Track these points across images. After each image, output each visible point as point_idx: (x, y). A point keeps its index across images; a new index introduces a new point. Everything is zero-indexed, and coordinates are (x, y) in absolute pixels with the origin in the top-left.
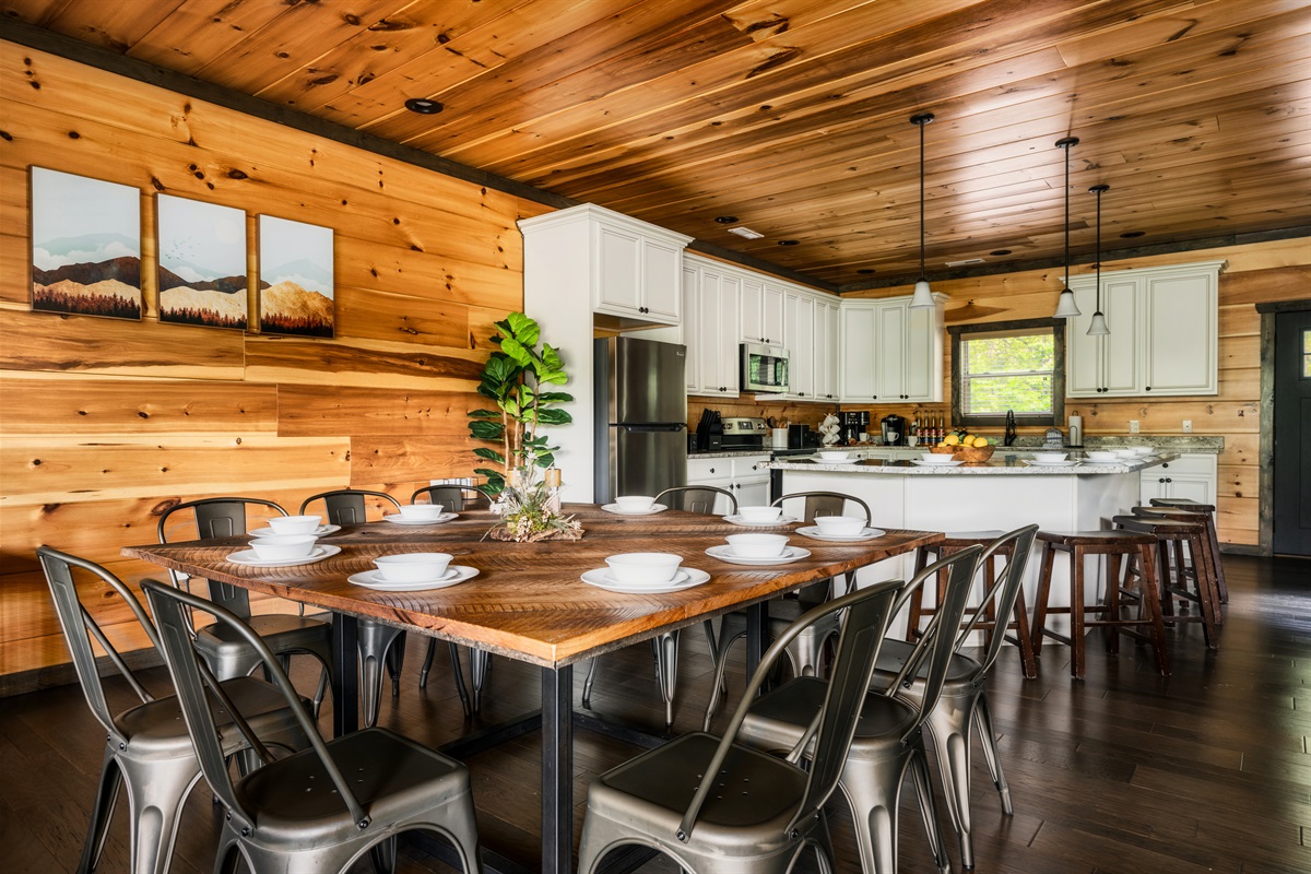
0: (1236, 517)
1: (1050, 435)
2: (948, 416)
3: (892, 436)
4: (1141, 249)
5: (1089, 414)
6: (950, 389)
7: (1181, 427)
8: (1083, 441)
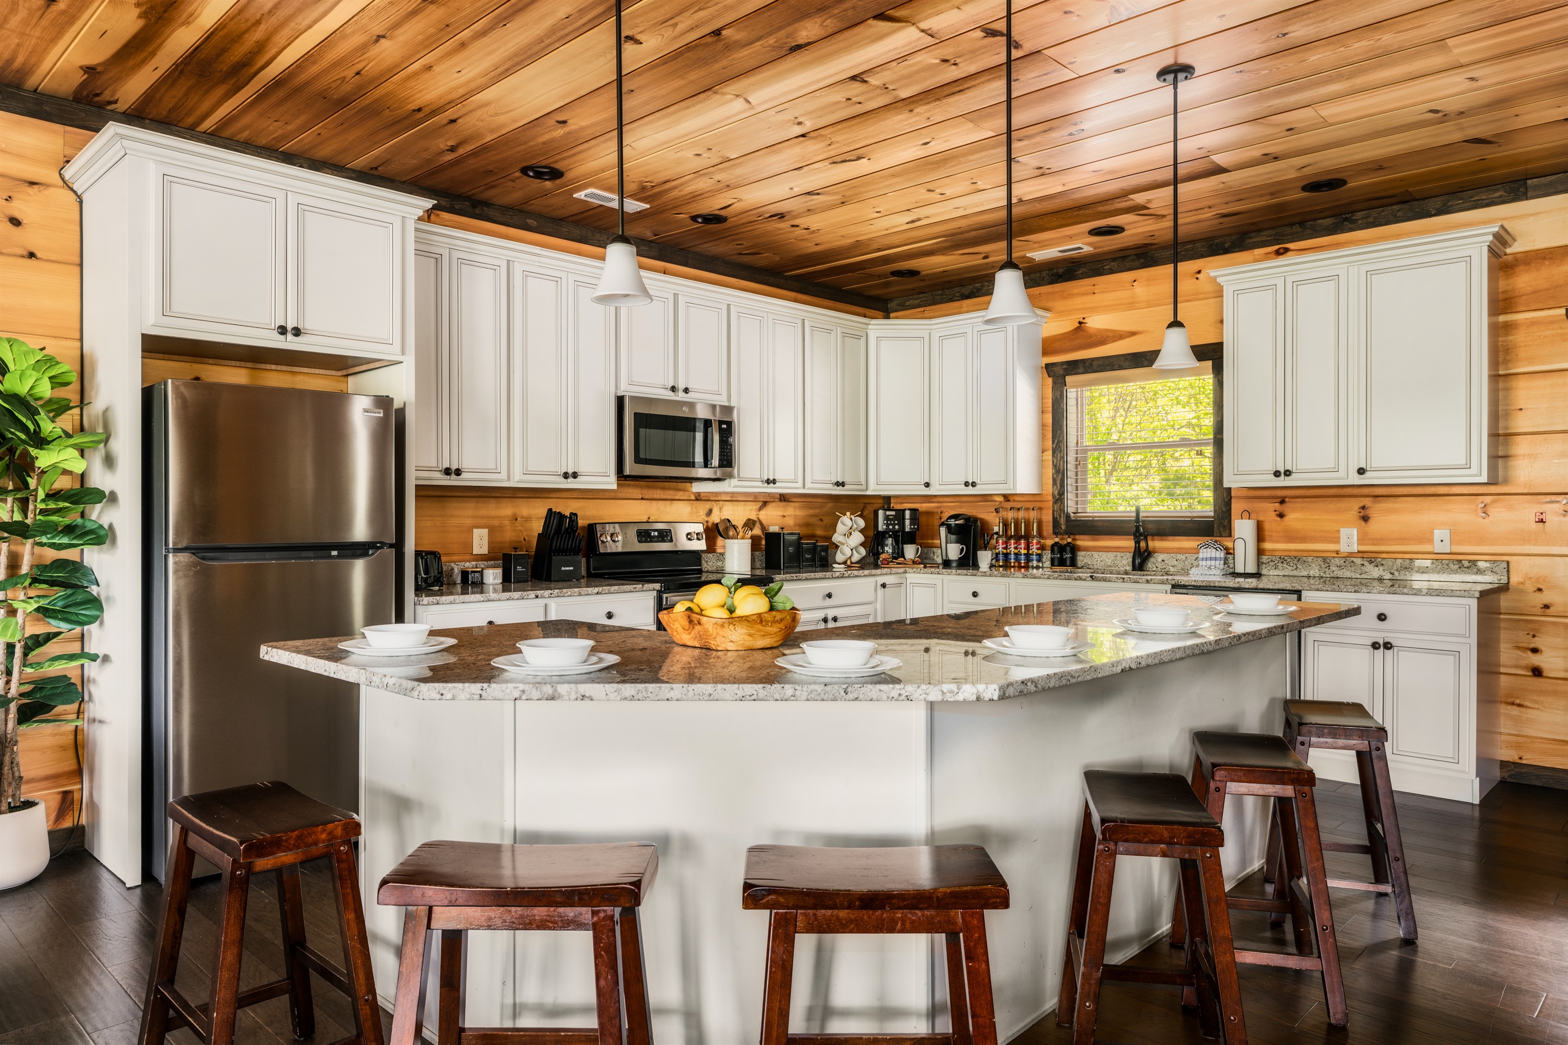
0: (1531, 714)
1: (1204, 553)
2: (1048, 517)
3: (954, 551)
4: (1359, 215)
5: (1272, 515)
6: (1049, 471)
7: (1430, 541)
8: (1259, 564)
